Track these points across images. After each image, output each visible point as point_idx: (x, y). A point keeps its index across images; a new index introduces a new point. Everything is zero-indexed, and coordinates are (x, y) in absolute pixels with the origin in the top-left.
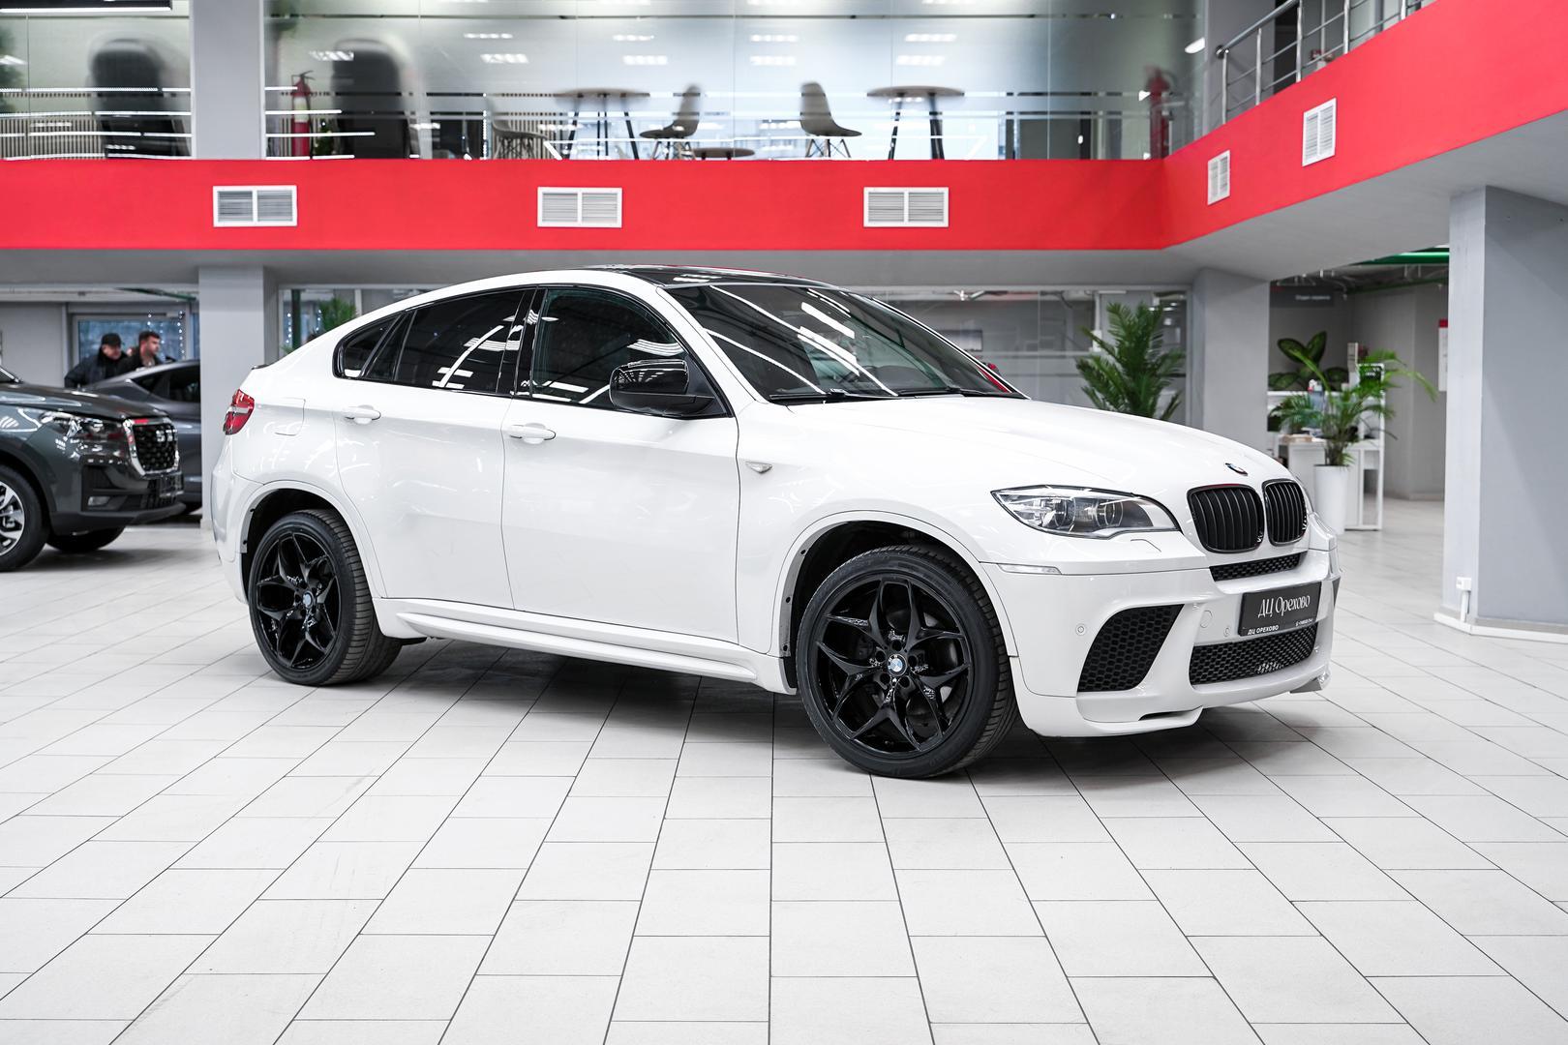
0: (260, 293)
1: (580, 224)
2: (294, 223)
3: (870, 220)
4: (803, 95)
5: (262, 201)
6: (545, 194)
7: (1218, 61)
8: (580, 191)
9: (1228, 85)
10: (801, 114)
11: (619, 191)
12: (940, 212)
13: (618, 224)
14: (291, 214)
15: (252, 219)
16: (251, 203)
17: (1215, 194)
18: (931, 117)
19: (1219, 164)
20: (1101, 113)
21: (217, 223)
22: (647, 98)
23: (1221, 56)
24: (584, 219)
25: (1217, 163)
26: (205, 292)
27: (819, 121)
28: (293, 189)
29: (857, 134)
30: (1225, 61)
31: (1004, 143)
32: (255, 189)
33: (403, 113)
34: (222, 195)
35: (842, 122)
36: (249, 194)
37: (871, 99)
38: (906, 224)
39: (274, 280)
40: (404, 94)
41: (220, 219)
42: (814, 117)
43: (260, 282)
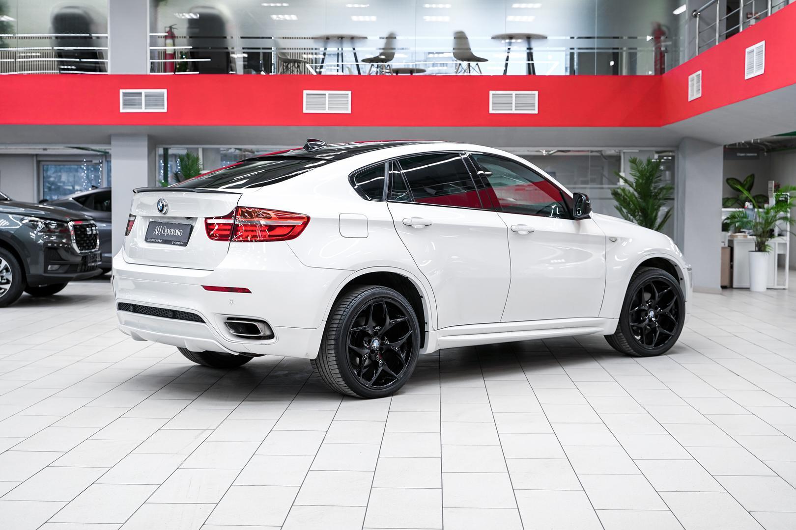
0: (145, 150)
1: (327, 111)
2: (165, 110)
3: (493, 110)
4: (455, 38)
5: (148, 98)
6: (307, 94)
7: (694, 19)
8: (327, 93)
9: (699, 33)
10: (454, 49)
11: (349, 93)
12: (533, 105)
13: (349, 112)
14: (163, 105)
15: (141, 108)
16: (141, 99)
17: (693, 95)
18: (528, 51)
19: (695, 78)
20: (625, 49)
21: (122, 110)
22: (366, 39)
23: (696, 16)
24: (330, 108)
25: (694, 77)
26: (114, 149)
27: (464, 53)
28: (165, 91)
29: (485, 60)
30: (698, 19)
31: (568, 65)
32: (143, 91)
33: (227, 48)
34: (125, 94)
35: (477, 54)
36: (140, 94)
37: (493, 40)
38: (514, 112)
39: (154, 142)
40: (228, 37)
41: (124, 108)
42: (461, 51)
43: (146, 143)
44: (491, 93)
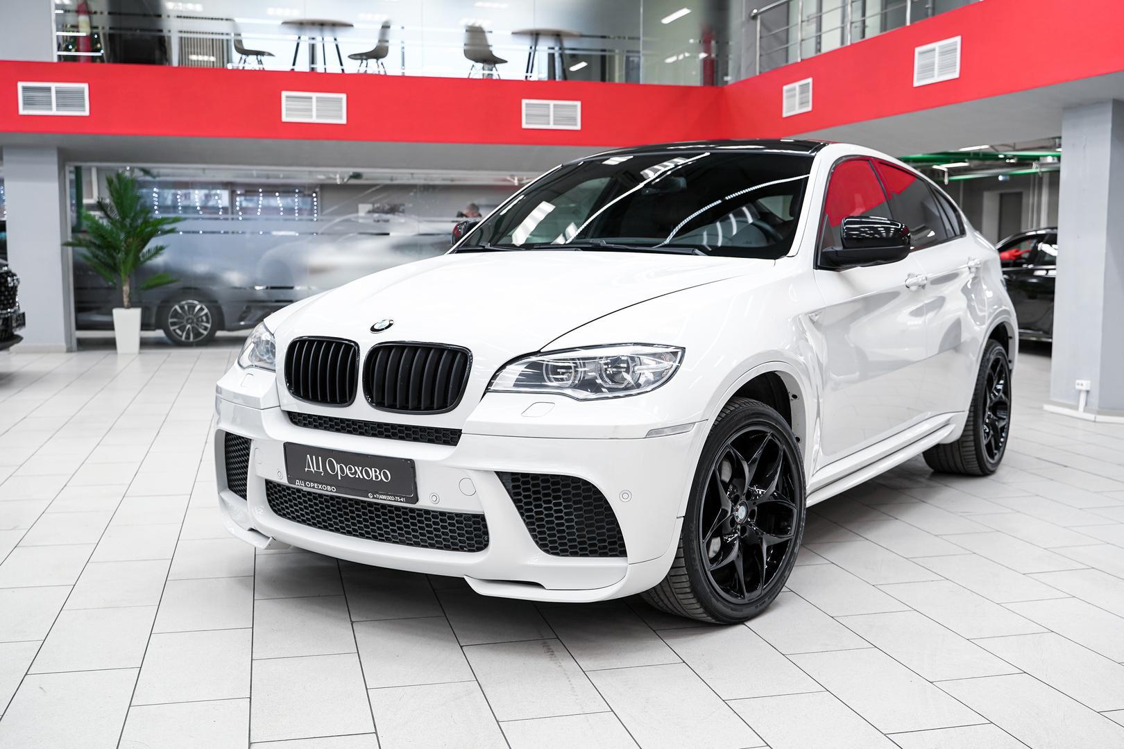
0: (55, 168)
1: (314, 120)
2: (86, 113)
3: (527, 123)
4: (467, 31)
5: (61, 95)
6: (287, 97)
7: (752, 21)
8: (314, 95)
9: (761, 38)
10: (465, 45)
11: (344, 96)
12: (575, 119)
13: (344, 121)
14: (83, 106)
15: (51, 109)
16: (50, 97)
17: (792, 107)
18: (560, 52)
19: (797, 89)
21: (22, 111)
22: (351, 28)
23: (755, 17)
24: (318, 116)
25: (794, 89)
27: (480, 52)
28: (85, 86)
29: (505, 62)
30: (759, 22)
32: (54, 86)
33: (161, 31)
34: (25, 89)
35: (497, 53)
36: (49, 89)
37: (513, 35)
38: (552, 126)
39: (65, 157)
40: (163, 16)
41: (24, 109)
42: (477, 48)
43: (55, 159)
44: (524, 102)
